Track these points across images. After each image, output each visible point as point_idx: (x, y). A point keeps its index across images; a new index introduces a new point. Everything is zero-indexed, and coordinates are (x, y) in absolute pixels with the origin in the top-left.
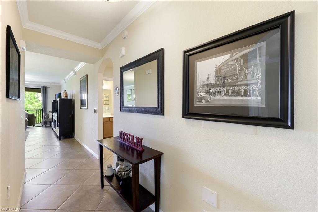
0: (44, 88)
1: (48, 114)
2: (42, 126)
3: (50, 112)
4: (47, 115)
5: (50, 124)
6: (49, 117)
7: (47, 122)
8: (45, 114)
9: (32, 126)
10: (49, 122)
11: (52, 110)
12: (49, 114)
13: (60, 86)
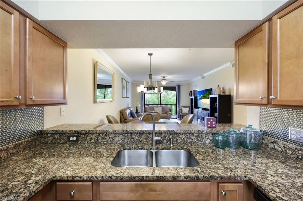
0: (178, 86)
13: (189, 84)
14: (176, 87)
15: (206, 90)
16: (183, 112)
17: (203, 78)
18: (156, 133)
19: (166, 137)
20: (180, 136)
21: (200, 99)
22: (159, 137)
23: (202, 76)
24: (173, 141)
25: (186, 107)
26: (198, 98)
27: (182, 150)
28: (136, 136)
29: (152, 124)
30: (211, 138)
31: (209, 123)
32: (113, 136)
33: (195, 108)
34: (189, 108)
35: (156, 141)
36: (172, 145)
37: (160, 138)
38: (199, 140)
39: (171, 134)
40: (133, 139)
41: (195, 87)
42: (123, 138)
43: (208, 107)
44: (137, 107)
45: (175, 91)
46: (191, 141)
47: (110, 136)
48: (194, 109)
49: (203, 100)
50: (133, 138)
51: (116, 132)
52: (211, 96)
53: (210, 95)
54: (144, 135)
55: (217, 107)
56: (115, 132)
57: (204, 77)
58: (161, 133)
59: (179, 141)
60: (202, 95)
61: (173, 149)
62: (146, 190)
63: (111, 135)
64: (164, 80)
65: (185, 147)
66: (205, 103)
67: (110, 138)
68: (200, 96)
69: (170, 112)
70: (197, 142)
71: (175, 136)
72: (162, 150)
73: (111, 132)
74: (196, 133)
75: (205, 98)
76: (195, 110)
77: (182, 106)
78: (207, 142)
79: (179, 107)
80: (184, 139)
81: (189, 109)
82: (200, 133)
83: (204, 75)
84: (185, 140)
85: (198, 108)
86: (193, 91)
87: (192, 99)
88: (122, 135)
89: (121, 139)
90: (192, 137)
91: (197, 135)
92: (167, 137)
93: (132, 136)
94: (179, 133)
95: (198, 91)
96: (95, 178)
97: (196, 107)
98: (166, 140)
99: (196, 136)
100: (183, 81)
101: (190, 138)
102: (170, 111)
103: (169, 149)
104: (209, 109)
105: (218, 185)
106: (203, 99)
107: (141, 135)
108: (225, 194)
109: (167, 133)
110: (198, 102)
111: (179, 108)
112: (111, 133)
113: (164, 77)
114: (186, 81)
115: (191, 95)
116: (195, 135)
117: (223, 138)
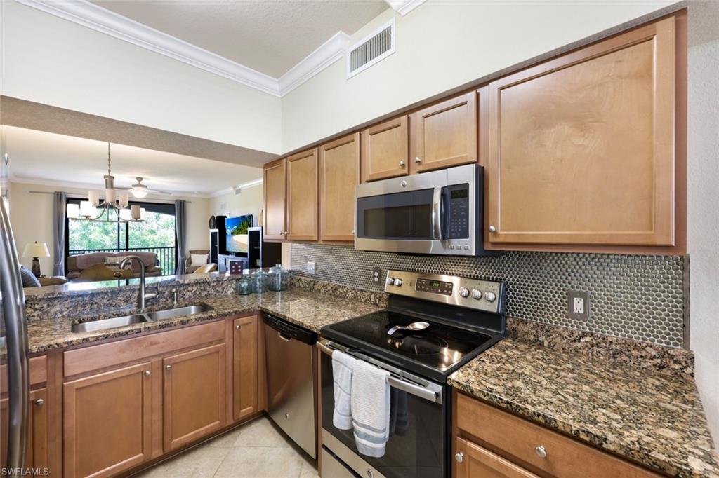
0: (181, 203)
1: (188, 256)
12: (191, 257)
13: (208, 200)
14: (174, 205)
15: (243, 218)
16: (192, 265)
17: (238, 192)
18: (145, 289)
19: (164, 293)
20: (189, 289)
21: (232, 233)
22: (152, 293)
23: (237, 189)
24: (177, 298)
25: (202, 252)
26: (228, 231)
27: (192, 305)
28: (103, 298)
29: (140, 279)
30: (234, 287)
31: (233, 267)
32: (46, 305)
33: (220, 253)
34: (207, 255)
35: (147, 300)
36: (175, 302)
37: (154, 295)
38: (218, 292)
39: (174, 286)
40: (96, 306)
41: (222, 208)
42: (71, 307)
43: (246, 250)
44: (36, 259)
45: (173, 213)
46: (206, 293)
47: (37, 307)
48: (219, 255)
49: (237, 236)
50: (96, 303)
51: (55, 296)
52: (249, 229)
53: (250, 227)
54: (121, 294)
55: (259, 249)
56: (51, 296)
57: (240, 189)
58: (156, 288)
59: (187, 297)
60: (235, 227)
61: (177, 307)
62: (144, 346)
63: (37, 304)
64: (139, 185)
65: (197, 301)
66: (241, 243)
67: (36, 310)
68: (232, 228)
69: (157, 267)
70: (215, 293)
71: (181, 289)
72: (159, 310)
73: (40, 297)
74: (214, 282)
75: (242, 233)
76: (220, 257)
77: (191, 252)
78: (229, 292)
79: (183, 254)
80: (195, 292)
81: (209, 256)
82: (219, 281)
83: (240, 187)
84: (197, 293)
85: (228, 253)
86: (217, 217)
87: (214, 235)
88: (68, 301)
89: (68, 309)
90: (207, 288)
91: (215, 284)
92: (167, 293)
93: (94, 299)
94: (188, 284)
95: (228, 217)
96: (56, 346)
97: (224, 251)
98: (164, 297)
99: (213, 286)
100: (193, 193)
101: (205, 290)
102: (158, 263)
103: (172, 307)
104: (247, 254)
105: (233, 321)
106: (238, 234)
107: (114, 296)
108: (240, 327)
109: (167, 286)
110: (228, 240)
111: (182, 256)
112: (40, 300)
113: (139, 179)
114: (200, 193)
115: (212, 227)
116: (212, 284)
117: (248, 282)
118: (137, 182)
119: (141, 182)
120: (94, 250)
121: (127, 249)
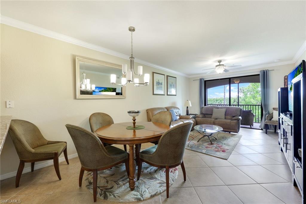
0: (264, 72)
1: (271, 113)
2: (262, 129)
3: (274, 109)
4: (269, 113)
5: (274, 129)
6: (272, 118)
7: (269, 126)
8: (265, 112)
9: (249, 126)
10: (272, 126)
11: (278, 107)
12: (273, 113)
14: (259, 75)
44: (187, 107)
48: (280, 114)
64: (220, 65)
79: (266, 110)
87: (279, 93)
113: (220, 61)
118: (218, 64)
119: (221, 63)
120: (212, 105)
121: (230, 105)
